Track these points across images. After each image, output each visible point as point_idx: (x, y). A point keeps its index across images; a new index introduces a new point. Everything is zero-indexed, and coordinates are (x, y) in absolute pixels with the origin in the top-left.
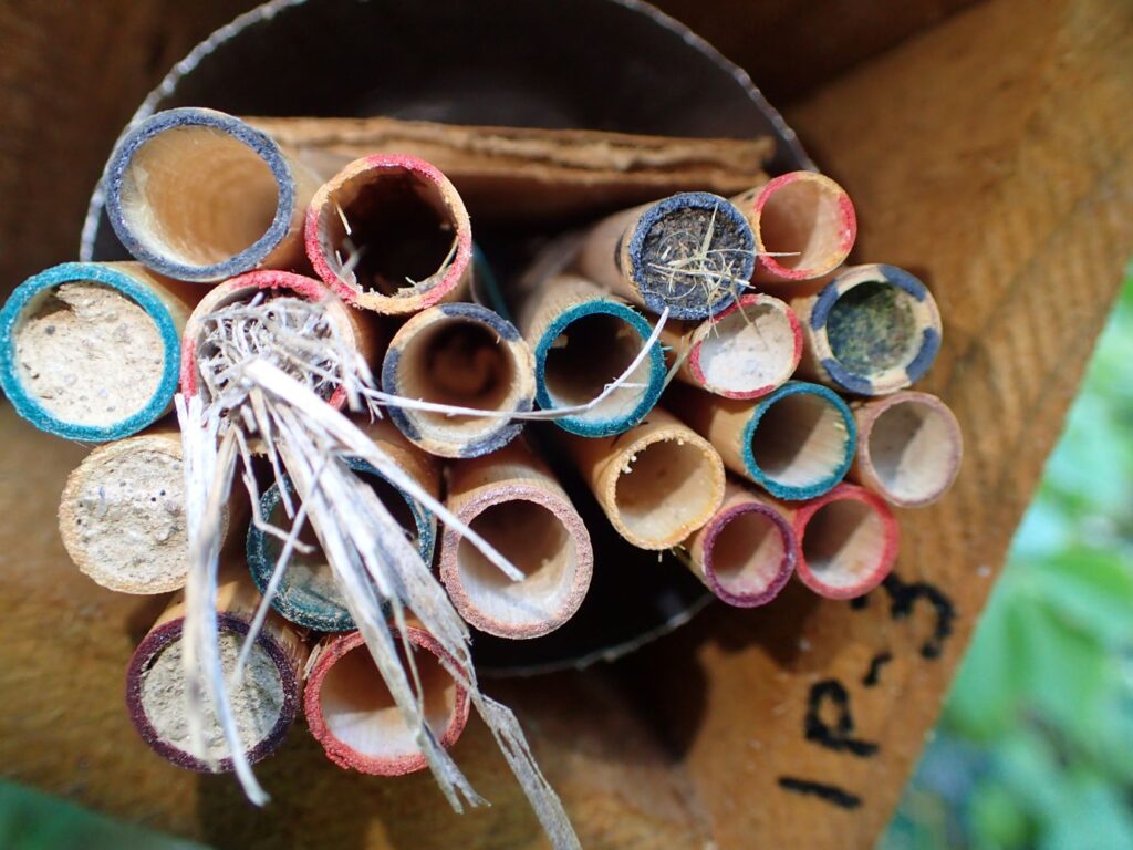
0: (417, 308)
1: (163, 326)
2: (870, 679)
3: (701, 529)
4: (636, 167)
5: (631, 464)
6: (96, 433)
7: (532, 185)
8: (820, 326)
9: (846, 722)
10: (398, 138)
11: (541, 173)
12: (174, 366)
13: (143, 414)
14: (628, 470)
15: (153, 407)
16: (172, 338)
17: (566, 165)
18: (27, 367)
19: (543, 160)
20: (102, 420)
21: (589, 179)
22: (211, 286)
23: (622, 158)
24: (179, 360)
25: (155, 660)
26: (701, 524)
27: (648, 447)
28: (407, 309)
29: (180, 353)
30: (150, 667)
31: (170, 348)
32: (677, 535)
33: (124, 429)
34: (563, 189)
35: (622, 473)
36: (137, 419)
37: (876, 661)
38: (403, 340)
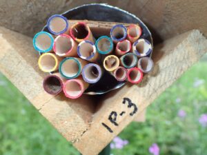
2: (121, 114)
9: (115, 119)
28: (80, 41)
37: (123, 113)
38: (79, 45)
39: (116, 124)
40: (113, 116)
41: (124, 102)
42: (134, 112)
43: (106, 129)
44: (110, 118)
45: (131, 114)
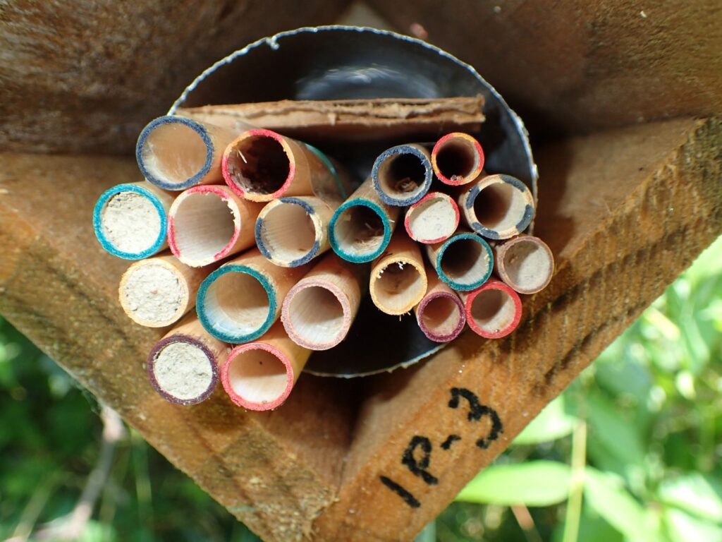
0: (270, 199)
1: (160, 211)
2: (446, 445)
3: (417, 305)
4: (412, 115)
5: (381, 274)
6: (134, 256)
7: (360, 128)
8: (471, 207)
9: (426, 462)
10: (294, 110)
11: (365, 121)
12: (165, 227)
13: (152, 248)
14: (380, 277)
15: (156, 245)
16: (163, 215)
17: (377, 116)
18: (107, 228)
19: (365, 115)
20: (136, 250)
21: (389, 122)
22: (181, 192)
23: (404, 111)
24: (167, 225)
25: (159, 354)
26: (417, 303)
27: (389, 266)
28: (266, 200)
29: (167, 222)
30: (157, 358)
31: (163, 220)
32: (406, 308)
33: (145, 254)
34: (375, 129)
35: (377, 279)
36: (150, 251)
37: (452, 438)
38: (263, 214)
39: (429, 479)
40: (418, 453)
41: (453, 404)
42: (493, 436)
43: (394, 494)
44: (408, 460)
45: (480, 443)
